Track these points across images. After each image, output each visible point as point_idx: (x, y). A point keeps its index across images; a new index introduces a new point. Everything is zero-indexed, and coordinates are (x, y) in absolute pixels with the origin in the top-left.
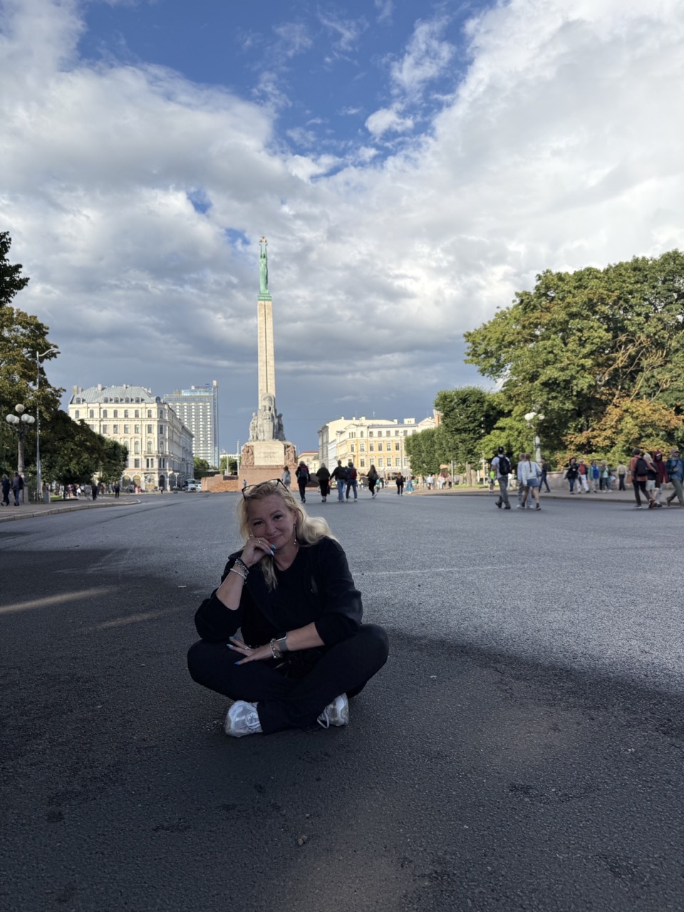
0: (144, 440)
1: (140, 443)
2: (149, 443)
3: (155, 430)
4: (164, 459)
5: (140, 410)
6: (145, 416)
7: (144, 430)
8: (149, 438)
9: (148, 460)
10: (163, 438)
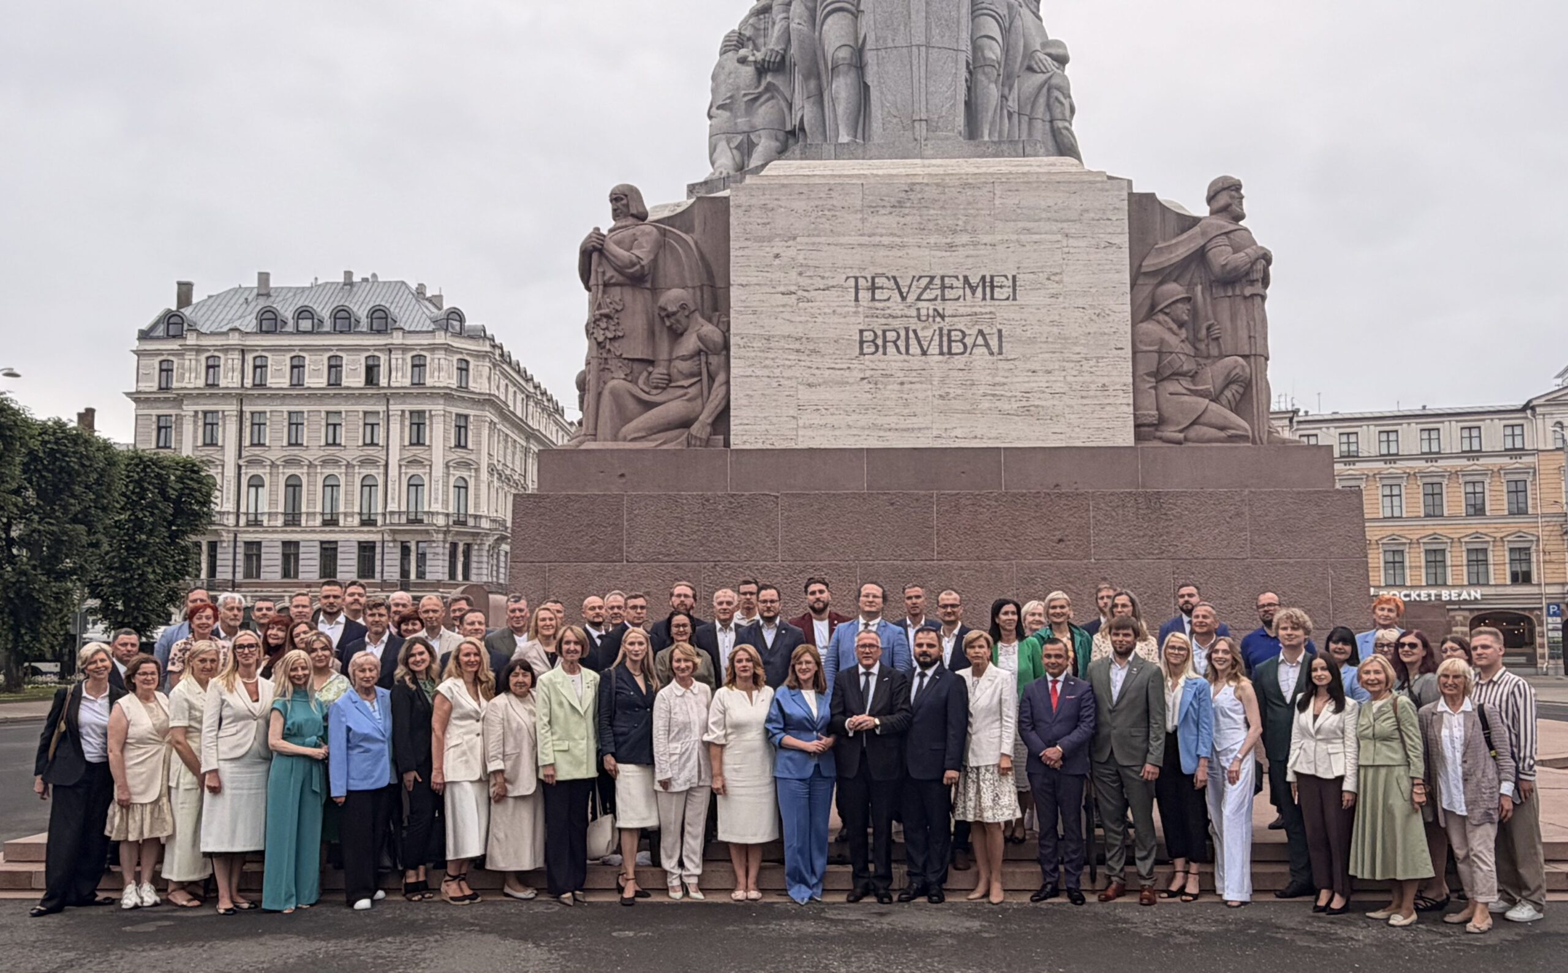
0: (393, 472)
1: (380, 481)
2: (415, 485)
3: (439, 434)
4: (468, 546)
5: (383, 358)
6: (402, 379)
7: (397, 434)
8: (414, 462)
9: (405, 550)
10: (467, 465)
